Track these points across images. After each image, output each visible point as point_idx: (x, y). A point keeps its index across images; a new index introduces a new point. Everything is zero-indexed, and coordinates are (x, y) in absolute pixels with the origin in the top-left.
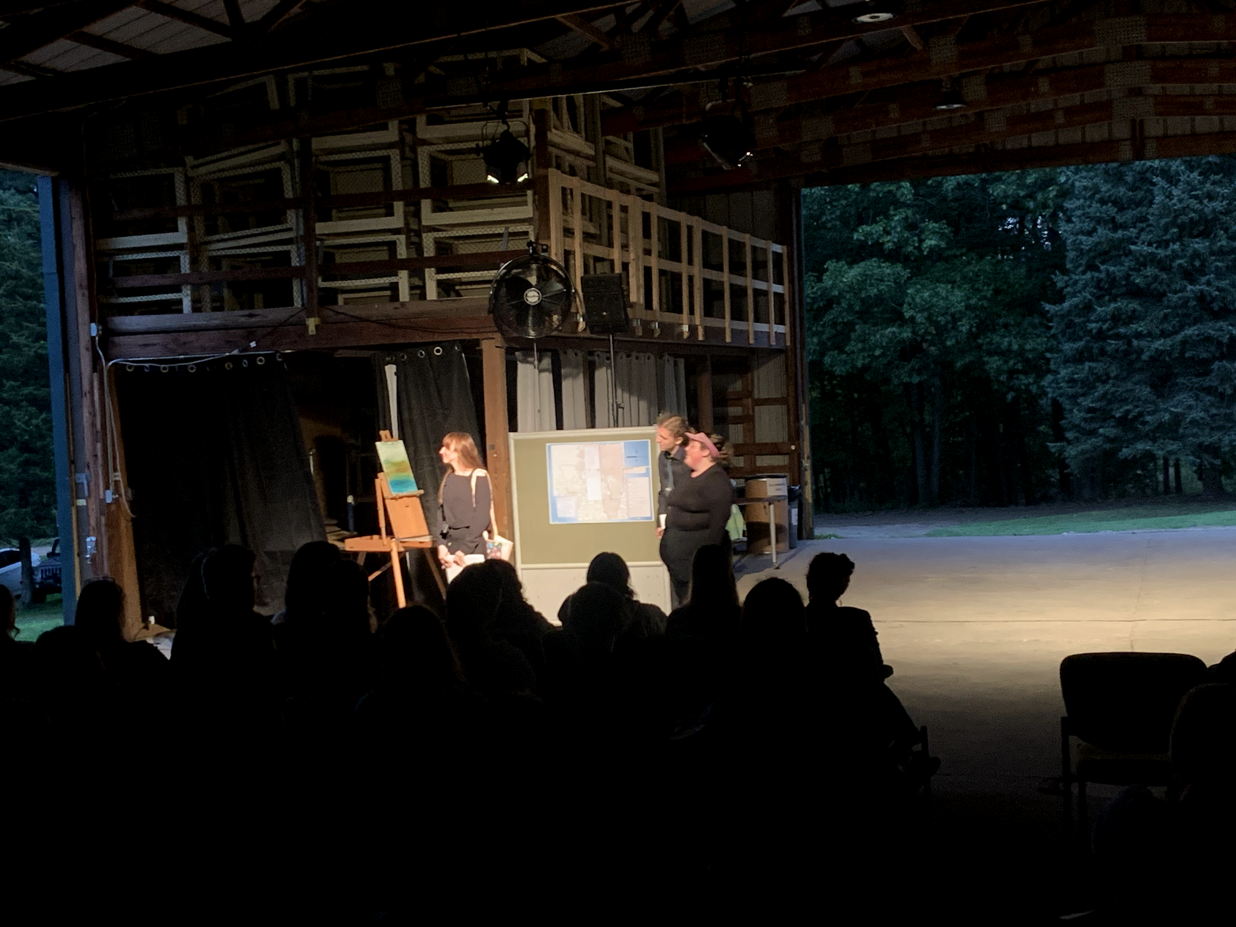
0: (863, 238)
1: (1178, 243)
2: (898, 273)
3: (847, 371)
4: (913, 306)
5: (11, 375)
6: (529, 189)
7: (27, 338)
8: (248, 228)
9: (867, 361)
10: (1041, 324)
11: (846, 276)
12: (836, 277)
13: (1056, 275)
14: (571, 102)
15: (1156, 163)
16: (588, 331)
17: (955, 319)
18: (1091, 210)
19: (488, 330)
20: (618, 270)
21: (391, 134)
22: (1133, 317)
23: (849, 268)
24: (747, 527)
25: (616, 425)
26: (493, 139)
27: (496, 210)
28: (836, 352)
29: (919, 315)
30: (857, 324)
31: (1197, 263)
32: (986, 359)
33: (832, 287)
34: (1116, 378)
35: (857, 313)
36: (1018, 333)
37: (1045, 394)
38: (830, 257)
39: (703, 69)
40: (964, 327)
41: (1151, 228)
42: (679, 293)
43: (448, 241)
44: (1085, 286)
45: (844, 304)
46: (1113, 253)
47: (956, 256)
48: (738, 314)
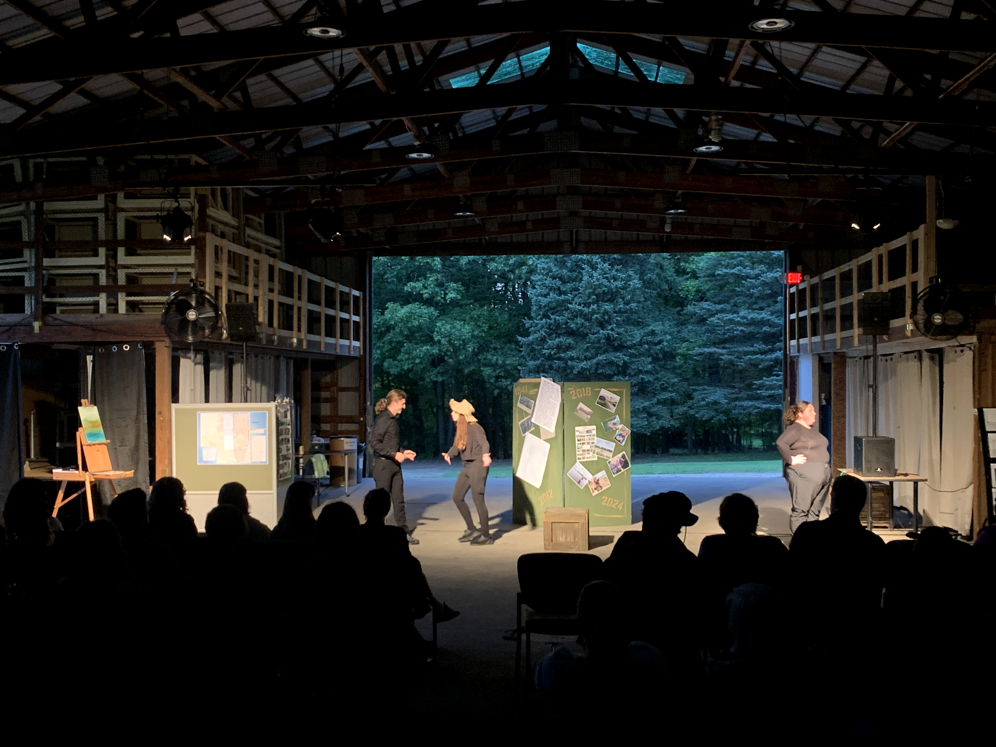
0: (410, 290)
1: (596, 305)
2: (432, 313)
3: (398, 372)
4: (440, 333)
6: (193, 245)
9: (411, 366)
10: (516, 349)
11: (399, 312)
12: (393, 313)
13: (525, 319)
14: (223, 192)
15: (585, 257)
16: (229, 339)
17: (465, 343)
18: (547, 282)
19: (160, 335)
20: (251, 300)
21: (100, 203)
22: (569, 348)
23: (402, 308)
24: (330, 469)
25: (246, 401)
26: (168, 210)
27: (169, 257)
28: (391, 360)
29: (443, 339)
30: (406, 342)
31: (606, 317)
32: (482, 368)
33: (392, 318)
35: (405, 335)
36: (502, 353)
38: (390, 300)
39: (312, 178)
40: (470, 348)
41: (581, 295)
42: (291, 318)
43: (135, 275)
44: (542, 327)
45: (397, 330)
46: (559, 308)
47: (467, 305)
48: (330, 333)
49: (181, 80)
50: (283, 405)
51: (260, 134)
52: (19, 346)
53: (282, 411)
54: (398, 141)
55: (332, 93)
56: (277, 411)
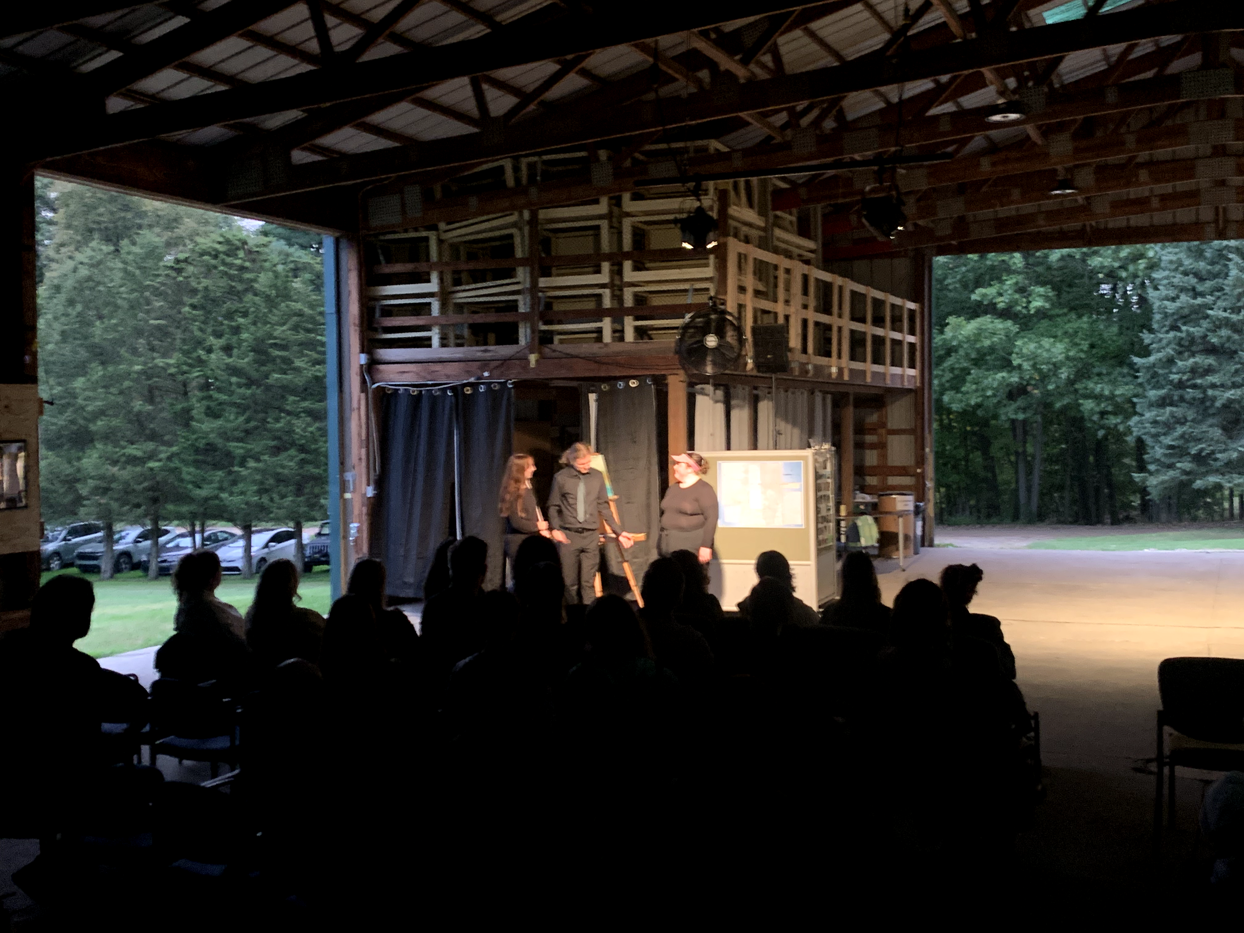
0: (979, 299)
2: (1009, 328)
3: (963, 408)
4: (1021, 355)
5: (293, 391)
6: (714, 254)
7: (307, 362)
8: (485, 281)
9: (979, 400)
10: (1129, 374)
11: (964, 329)
12: (956, 330)
13: (1143, 333)
14: (748, 184)
15: (1233, 243)
16: (755, 370)
17: (1056, 367)
18: (1175, 280)
19: (674, 367)
20: (781, 320)
21: (602, 208)
22: (1209, 371)
23: (967, 323)
24: (880, 535)
25: (775, 448)
26: (689, 212)
27: (684, 270)
28: (953, 392)
29: (1025, 363)
30: (973, 369)
32: (1081, 401)
33: (954, 337)
34: (1193, 421)
35: (973, 359)
36: (1110, 381)
37: (1131, 433)
38: (950, 314)
39: (859, 159)
40: (1064, 374)
41: (1227, 297)
42: (829, 341)
43: (644, 295)
44: (1168, 344)
45: (961, 352)
46: (1193, 316)
47: (1058, 316)
48: (878, 359)
49: (701, 45)
50: (822, 453)
51: (794, 107)
52: (512, 384)
53: (821, 460)
54: (971, 101)
55: (888, 44)
56: (816, 461)
